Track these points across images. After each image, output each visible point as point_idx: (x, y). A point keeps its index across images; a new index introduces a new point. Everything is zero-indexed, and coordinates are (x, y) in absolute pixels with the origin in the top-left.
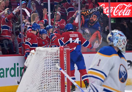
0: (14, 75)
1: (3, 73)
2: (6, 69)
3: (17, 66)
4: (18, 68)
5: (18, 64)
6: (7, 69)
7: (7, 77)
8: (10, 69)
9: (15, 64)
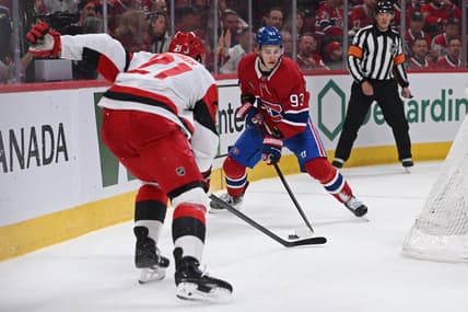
0: (442, 118)
1: (416, 111)
2: (423, 102)
3: (448, 97)
4: (450, 101)
5: (451, 92)
6: (425, 104)
7: (423, 120)
8: (431, 103)
9: (443, 92)
